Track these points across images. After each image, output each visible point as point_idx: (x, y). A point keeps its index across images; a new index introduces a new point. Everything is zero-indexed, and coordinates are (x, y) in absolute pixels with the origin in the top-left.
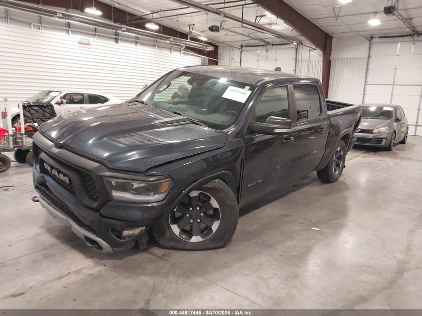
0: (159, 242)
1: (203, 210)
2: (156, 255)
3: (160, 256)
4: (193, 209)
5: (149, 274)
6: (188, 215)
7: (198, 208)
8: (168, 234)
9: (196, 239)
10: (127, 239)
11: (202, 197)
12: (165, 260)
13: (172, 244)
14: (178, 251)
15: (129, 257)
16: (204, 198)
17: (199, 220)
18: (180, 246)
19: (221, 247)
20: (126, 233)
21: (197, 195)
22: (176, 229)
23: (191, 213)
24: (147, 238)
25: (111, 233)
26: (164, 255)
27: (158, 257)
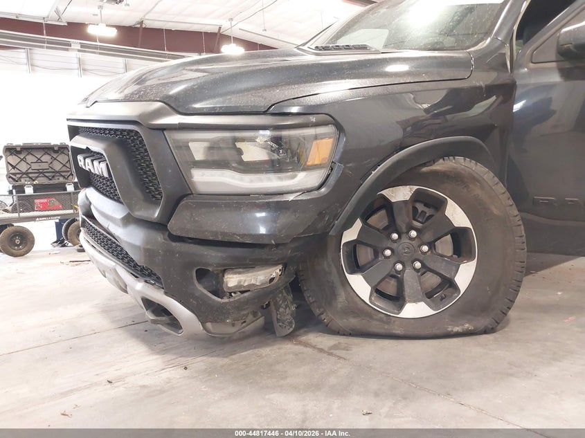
0: (323, 317)
1: (428, 236)
2: (314, 347)
3: (326, 349)
4: (400, 237)
5: (295, 388)
6: (388, 252)
7: (413, 234)
8: (342, 298)
9: (415, 310)
10: (236, 297)
11: (420, 207)
12: (340, 358)
13: (353, 322)
14: (371, 341)
15: (250, 352)
16: (426, 209)
17: (418, 265)
18: (375, 327)
19: (486, 331)
20: (232, 280)
21: (407, 198)
22: (360, 285)
23: (394, 246)
24: (293, 308)
25: (196, 281)
26: (336, 347)
27: (321, 350)
